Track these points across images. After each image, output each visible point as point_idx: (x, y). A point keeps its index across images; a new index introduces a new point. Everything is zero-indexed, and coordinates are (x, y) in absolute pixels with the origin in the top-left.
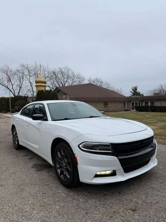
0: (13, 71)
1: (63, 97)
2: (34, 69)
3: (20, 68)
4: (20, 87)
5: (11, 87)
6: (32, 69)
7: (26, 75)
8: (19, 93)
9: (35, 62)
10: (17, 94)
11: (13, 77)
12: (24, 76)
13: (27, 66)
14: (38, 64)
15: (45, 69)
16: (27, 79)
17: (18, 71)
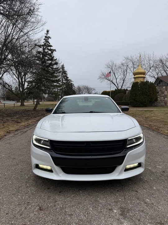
0: (117, 65)
1: (162, 88)
2: (138, 60)
3: (124, 61)
4: (124, 80)
5: (114, 81)
6: (136, 60)
7: (130, 67)
8: (122, 87)
9: (139, 53)
10: (121, 87)
11: (117, 71)
12: (129, 69)
13: (132, 57)
14: (142, 54)
15: (150, 58)
16: (131, 71)
17: (122, 64)
